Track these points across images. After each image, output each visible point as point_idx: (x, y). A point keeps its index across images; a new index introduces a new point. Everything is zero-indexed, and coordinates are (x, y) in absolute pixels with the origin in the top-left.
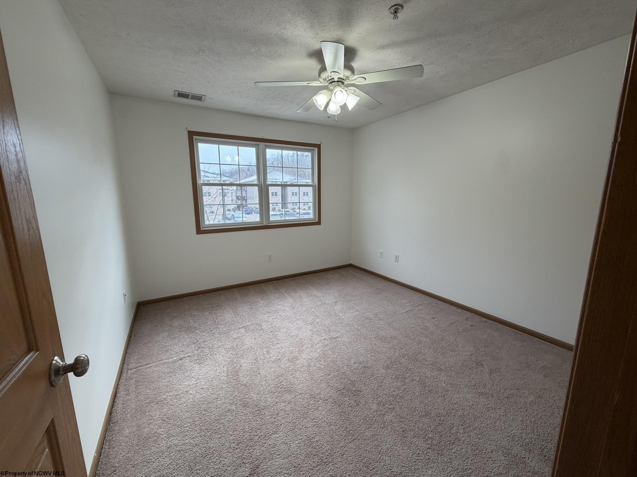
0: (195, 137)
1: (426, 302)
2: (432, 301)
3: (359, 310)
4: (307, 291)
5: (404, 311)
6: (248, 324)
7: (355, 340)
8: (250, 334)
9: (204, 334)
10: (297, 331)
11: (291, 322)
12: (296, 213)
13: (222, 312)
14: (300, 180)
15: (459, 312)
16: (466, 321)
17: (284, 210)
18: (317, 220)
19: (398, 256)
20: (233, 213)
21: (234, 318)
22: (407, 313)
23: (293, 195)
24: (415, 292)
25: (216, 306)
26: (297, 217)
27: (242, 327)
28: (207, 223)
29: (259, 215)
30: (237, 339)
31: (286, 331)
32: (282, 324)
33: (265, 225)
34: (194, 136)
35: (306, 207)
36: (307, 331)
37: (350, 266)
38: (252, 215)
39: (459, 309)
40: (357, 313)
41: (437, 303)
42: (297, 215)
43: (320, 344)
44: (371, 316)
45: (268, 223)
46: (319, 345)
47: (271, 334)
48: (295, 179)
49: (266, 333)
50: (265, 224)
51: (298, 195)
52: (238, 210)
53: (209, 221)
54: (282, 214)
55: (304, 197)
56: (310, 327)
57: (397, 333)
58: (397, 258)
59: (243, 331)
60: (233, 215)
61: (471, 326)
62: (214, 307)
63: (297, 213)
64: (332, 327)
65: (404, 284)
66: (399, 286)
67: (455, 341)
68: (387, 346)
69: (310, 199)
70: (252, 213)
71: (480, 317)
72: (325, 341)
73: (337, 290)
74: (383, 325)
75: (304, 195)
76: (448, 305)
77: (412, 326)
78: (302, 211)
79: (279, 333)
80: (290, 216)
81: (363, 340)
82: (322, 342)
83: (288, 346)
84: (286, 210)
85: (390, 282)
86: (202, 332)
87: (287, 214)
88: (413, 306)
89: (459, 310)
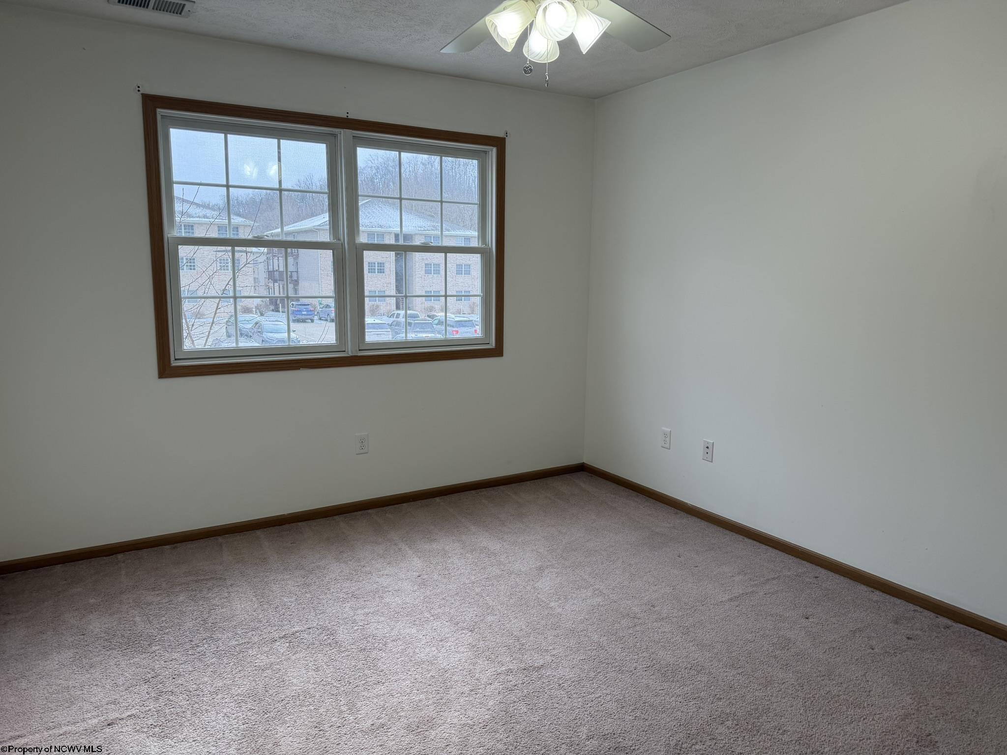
0: (160, 112)
1: (789, 573)
2: (805, 569)
3: (604, 592)
4: (464, 537)
5: (727, 597)
6: (296, 629)
7: (592, 674)
8: (301, 655)
9: (176, 655)
10: (434, 649)
11: (417, 623)
12: (436, 322)
13: (226, 595)
14: (448, 230)
15: (877, 602)
16: (896, 626)
17: (402, 312)
18: (494, 345)
19: (713, 443)
20: (257, 318)
21: (259, 611)
22: (736, 603)
23: (428, 272)
24: (758, 544)
25: (207, 577)
26: (439, 333)
27: (280, 638)
28: (187, 345)
29: (333, 324)
30: (267, 669)
31: (403, 647)
32: (392, 629)
33: (350, 354)
34: (159, 110)
35: (464, 305)
36: (462, 649)
37: (581, 469)
38: (312, 324)
39: (877, 593)
40: (599, 599)
41: (817, 575)
42: (439, 326)
43: (496, 684)
44: (636, 609)
45: (360, 350)
46: (493, 687)
47: (361, 657)
48: (434, 226)
49: (347, 653)
50: (350, 351)
51: (443, 273)
52: (273, 310)
53: (193, 341)
54: (398, 324)
55: (461, 279)
56: (468, 637)
57: (708, 655)
58: (710, 451)
59: (281, 647)
60: (256, 323)
61: (908, 638)
62: (202, 580)
63: (440, 323)
64: (529, 637)
65: (728, 523)
66: (713, 528)
67: (864, 679)
68: (678, 691)
69: (476, 284)
70: (312, 321)
71: (932, 615)
72: (510, 678)
73: (546, 534)
74: (669, 635)
75: (459, 272)
76: (847, 580)
77: (749, 636)
78: (453, 316)
79: (384, 655)
80: (418, 330)
81: (613, 674)
82: (501, 680)
83: (408, 691)
84: (409, 312)
85: (689, 516)
86: (169, 650)
87: (410, 324)
88: (752, 583)
89: (877, 596)
